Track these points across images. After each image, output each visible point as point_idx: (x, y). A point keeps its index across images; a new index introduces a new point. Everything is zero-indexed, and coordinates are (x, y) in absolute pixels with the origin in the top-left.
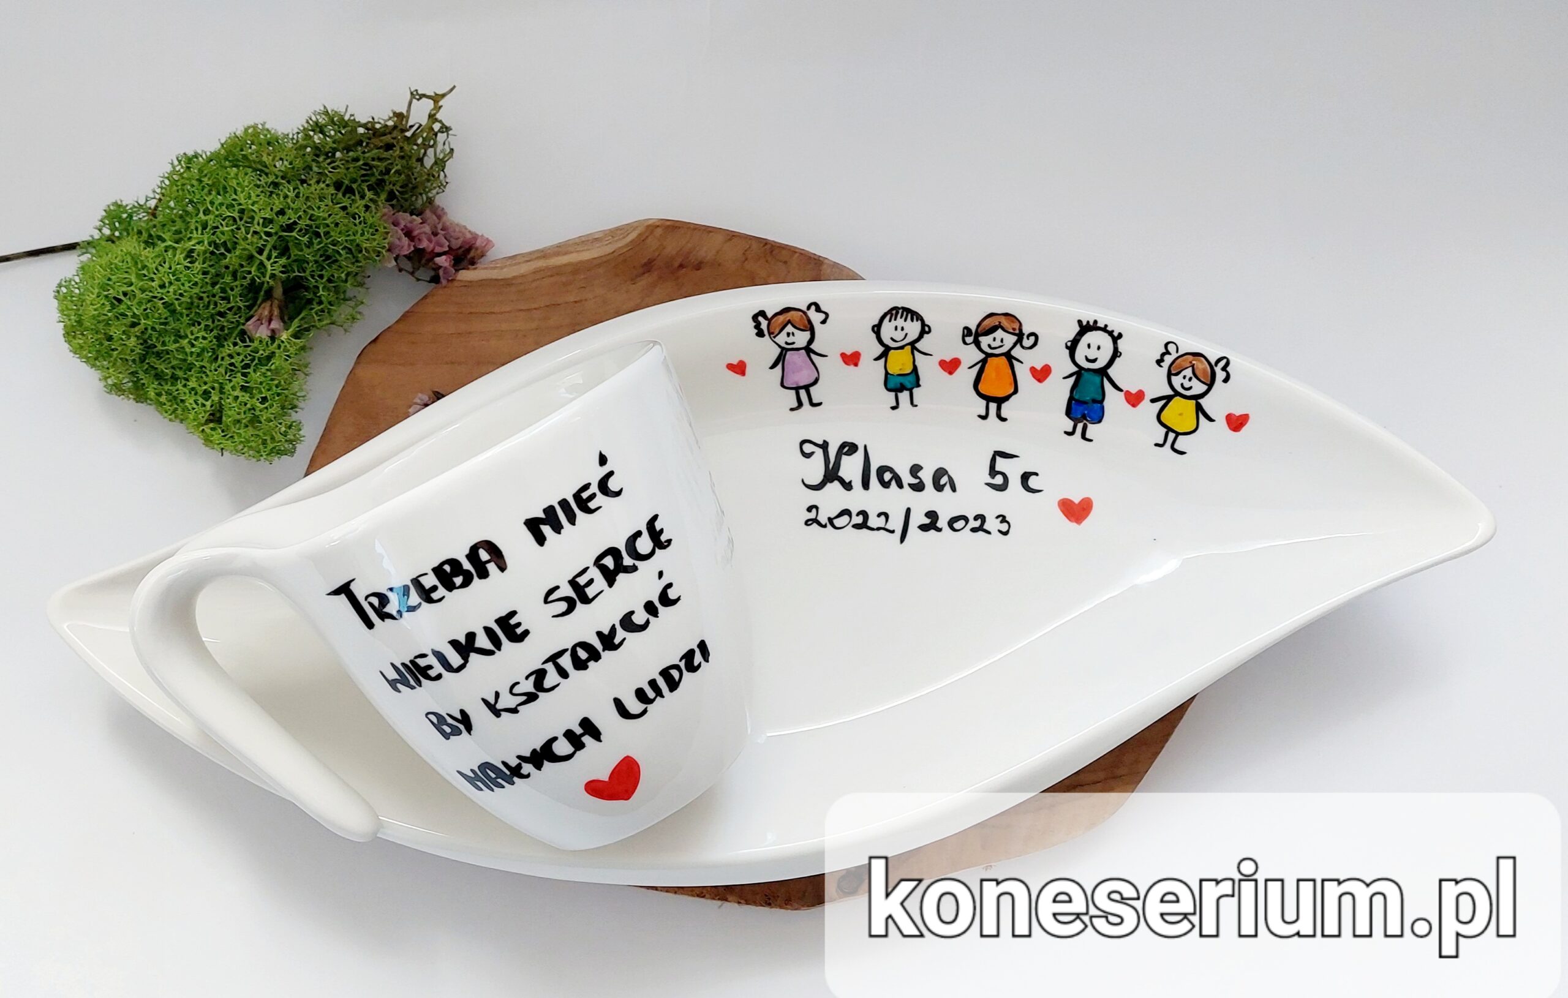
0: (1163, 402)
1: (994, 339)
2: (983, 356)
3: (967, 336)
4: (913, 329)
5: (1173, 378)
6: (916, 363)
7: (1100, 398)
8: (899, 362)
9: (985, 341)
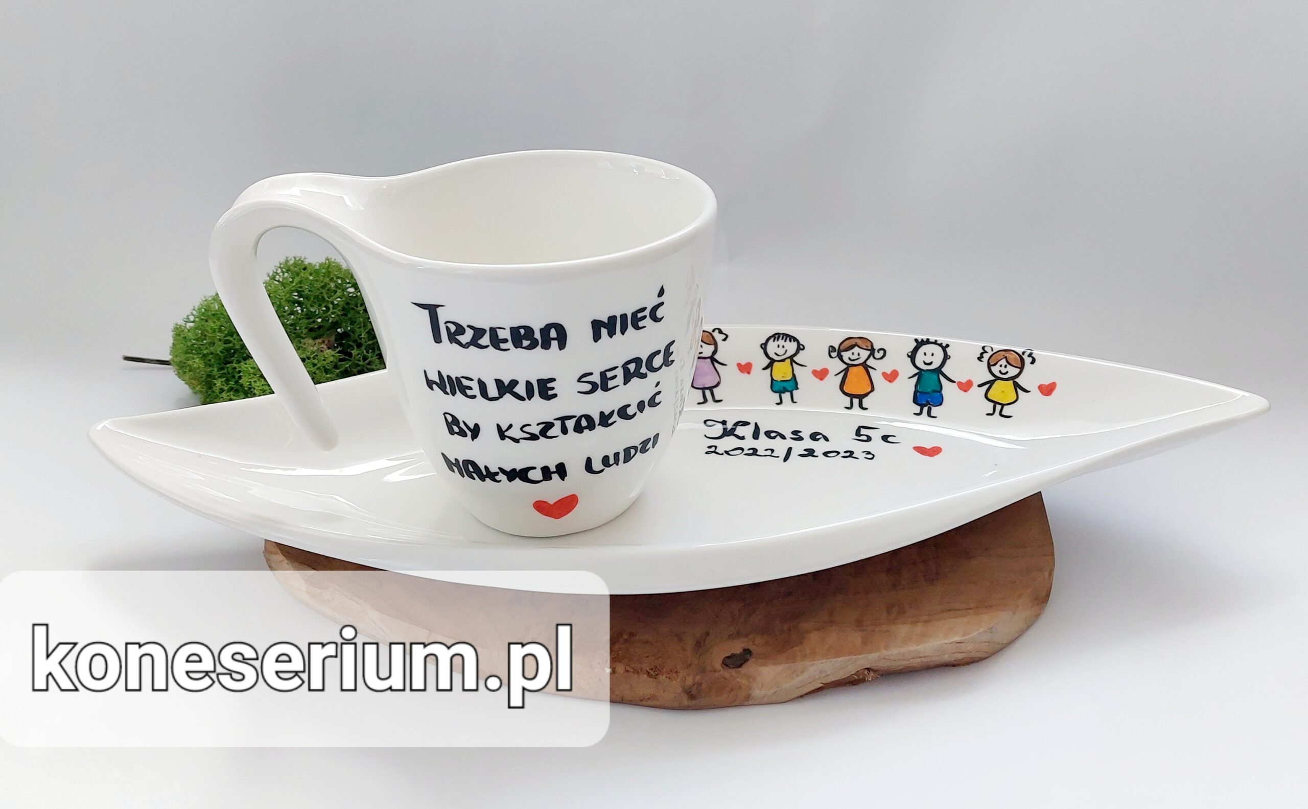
0: (987, 386)
1: (853, 354)
2: (845, 366)
3: (832, 352)
4: (791, 347)
5: (993, 368)
6: (795, 372)
7: (939, 390)
8: (782, 372)
9: (846, 355)
